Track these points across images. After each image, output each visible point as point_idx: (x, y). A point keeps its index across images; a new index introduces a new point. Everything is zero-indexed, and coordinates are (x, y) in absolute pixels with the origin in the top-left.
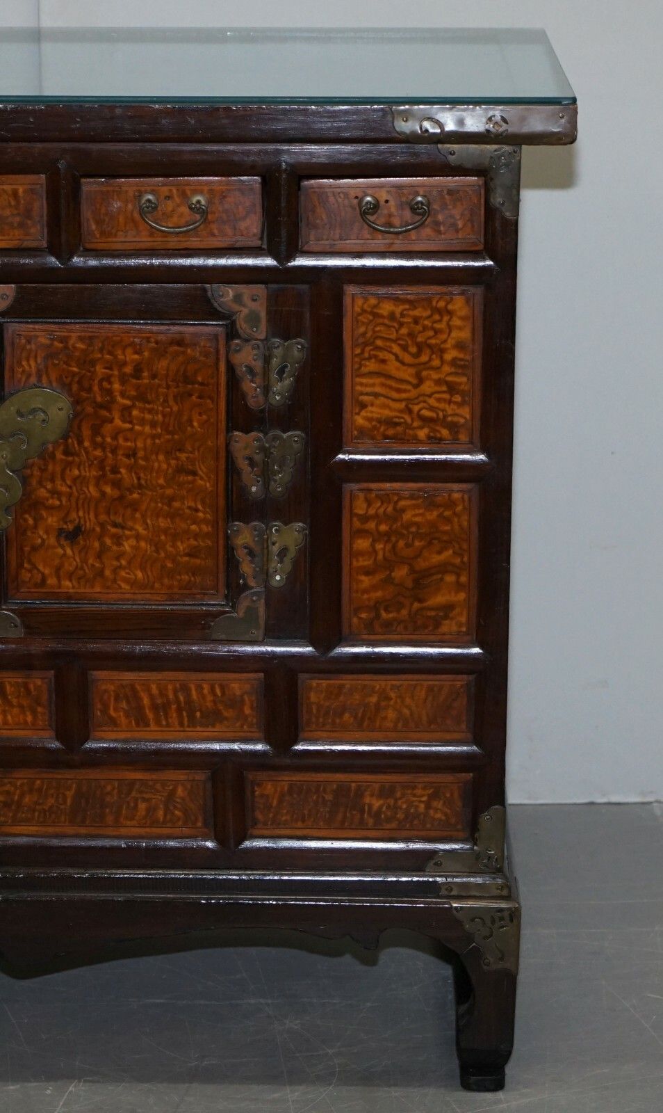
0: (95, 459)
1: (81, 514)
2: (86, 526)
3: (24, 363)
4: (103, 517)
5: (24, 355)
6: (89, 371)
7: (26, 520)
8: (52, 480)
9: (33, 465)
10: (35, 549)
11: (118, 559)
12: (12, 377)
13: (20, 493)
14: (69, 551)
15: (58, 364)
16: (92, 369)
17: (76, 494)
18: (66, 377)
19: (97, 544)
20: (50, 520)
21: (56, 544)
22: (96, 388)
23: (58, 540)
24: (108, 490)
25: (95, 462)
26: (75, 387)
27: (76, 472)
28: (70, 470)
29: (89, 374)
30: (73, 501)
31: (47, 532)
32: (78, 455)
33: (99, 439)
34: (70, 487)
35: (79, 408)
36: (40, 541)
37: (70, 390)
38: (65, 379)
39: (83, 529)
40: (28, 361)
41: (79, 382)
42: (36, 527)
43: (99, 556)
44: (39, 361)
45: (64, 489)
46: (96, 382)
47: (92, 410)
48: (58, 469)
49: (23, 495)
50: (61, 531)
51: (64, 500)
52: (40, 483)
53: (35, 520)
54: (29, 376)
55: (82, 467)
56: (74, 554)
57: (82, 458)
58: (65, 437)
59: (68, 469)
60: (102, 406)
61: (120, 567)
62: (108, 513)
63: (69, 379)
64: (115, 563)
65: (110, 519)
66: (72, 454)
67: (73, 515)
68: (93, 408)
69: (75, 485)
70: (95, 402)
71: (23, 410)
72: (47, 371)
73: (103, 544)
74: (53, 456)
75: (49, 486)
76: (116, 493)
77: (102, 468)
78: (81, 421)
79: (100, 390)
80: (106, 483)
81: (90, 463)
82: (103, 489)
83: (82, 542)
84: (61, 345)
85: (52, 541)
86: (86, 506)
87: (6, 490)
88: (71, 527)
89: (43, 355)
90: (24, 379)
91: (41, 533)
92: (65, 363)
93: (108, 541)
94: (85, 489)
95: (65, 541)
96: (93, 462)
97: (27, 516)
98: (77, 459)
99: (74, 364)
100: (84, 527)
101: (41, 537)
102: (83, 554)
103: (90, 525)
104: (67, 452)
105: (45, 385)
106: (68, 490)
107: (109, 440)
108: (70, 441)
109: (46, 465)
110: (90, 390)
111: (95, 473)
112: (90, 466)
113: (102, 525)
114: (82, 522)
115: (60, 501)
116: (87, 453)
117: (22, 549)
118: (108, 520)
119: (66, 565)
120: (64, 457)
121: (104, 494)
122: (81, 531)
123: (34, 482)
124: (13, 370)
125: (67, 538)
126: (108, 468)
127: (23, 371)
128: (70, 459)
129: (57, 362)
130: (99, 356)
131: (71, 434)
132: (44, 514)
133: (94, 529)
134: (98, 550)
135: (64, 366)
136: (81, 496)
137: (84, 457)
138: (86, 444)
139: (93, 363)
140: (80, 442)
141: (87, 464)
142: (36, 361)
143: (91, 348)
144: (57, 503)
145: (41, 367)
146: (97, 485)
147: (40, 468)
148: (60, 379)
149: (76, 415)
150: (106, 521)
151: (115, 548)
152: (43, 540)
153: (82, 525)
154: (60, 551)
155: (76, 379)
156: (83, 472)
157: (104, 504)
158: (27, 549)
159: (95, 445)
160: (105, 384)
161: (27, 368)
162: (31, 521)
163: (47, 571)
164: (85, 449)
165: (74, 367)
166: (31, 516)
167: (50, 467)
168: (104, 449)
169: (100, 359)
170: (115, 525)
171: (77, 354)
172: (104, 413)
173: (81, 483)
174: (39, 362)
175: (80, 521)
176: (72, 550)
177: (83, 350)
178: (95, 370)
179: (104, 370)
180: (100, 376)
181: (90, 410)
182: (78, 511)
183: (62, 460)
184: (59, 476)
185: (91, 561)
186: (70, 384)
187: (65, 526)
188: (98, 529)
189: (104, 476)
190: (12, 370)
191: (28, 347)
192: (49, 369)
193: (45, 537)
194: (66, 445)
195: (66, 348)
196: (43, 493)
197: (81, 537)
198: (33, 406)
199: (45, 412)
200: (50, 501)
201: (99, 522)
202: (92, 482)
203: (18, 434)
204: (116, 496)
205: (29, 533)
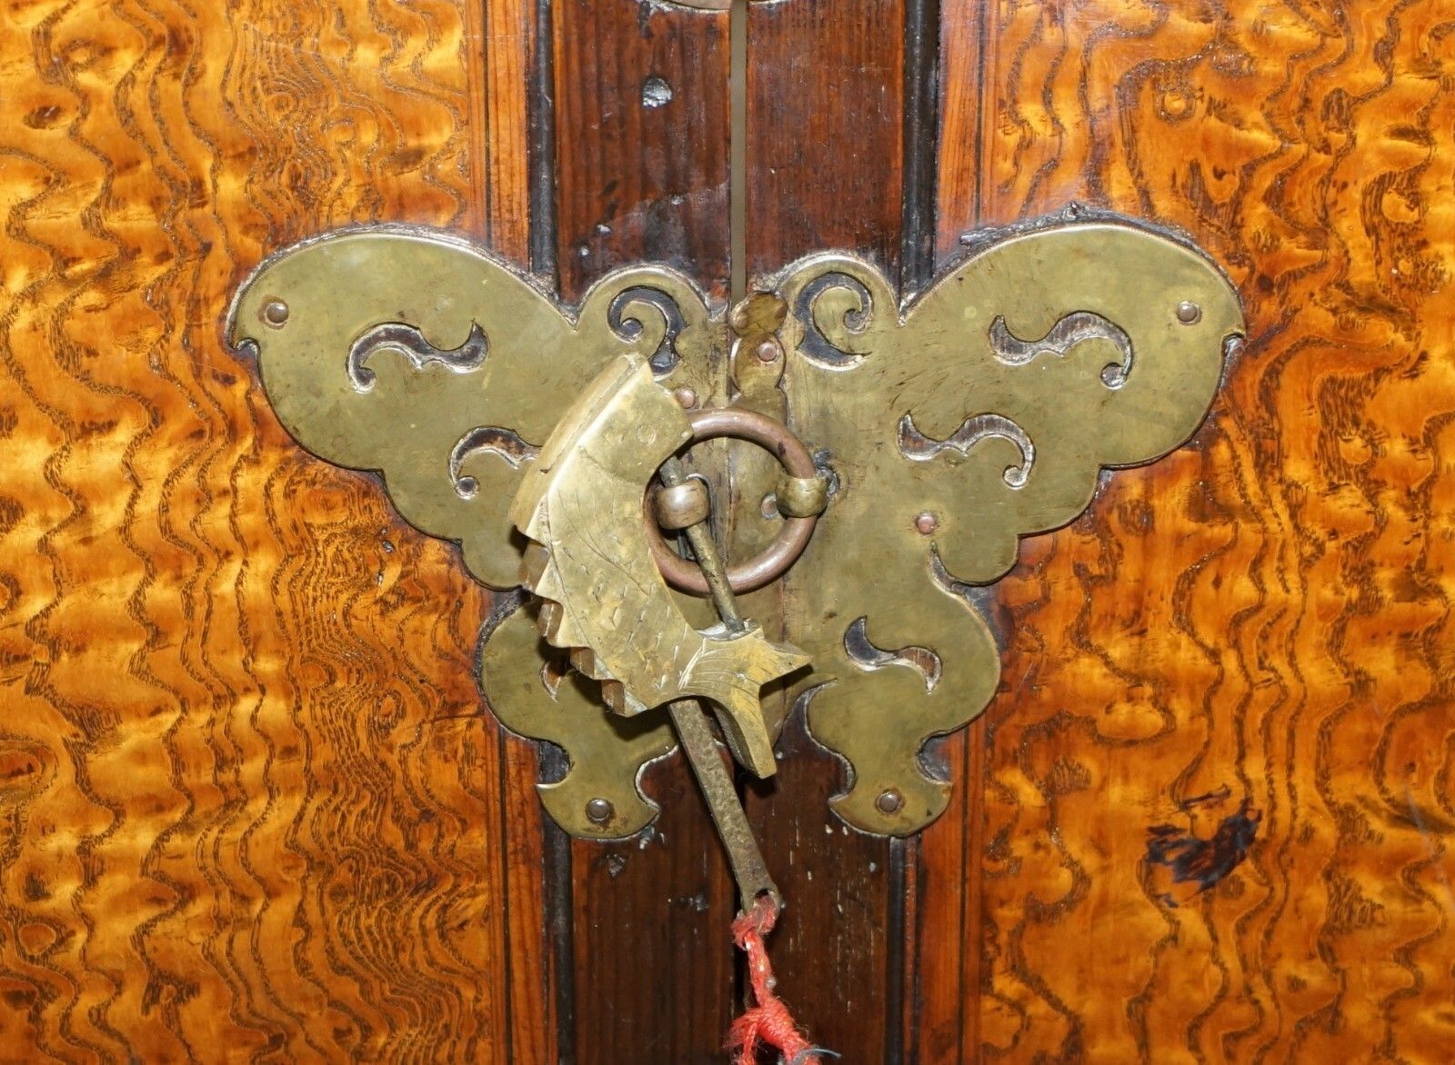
0: (1334, 534)
1: (1255, 768)
2: (1273, 822)
3: (1031, 111)
4: (1351, 786)
5: (1033, 68)
6: (1326, 147)
7: (1009, 795)
8: (1136, 624)
9: (1051, 557)
10: (1041, 913)
11: (1407, 955)
12: (975, 171)
13: (988, 682)
14: (1190, 920)
15: (1185, 116)
16: (1338, 139)
17: (1237, 684)
18: (1219, 175)
19: (1317, 897)
20: (1115, 793)
21: (1138, 894)
22: (1350, 226)
23: (1148, 881)
24: (1382, 663)
25: (1331, 546)
26: (1257, 217)
27: (1243, 589)
28: (1217, 583)
29: (1322, 158)
30: (1224, 709)
31: (1100, 845)
32: (1254, 515)
33: (1353, 447)
34: (1214, 655)
35: (1270, 309)
36: (1064, 879)
37: (1236, 227)
38: (1210, 180)
39: (1261, 833)
40: (1047, 99)
41: (1275, 197)
42: (1051, 820)
43: (1326, 948)
44: (1098, 96)
45: (1187, 657)
46: (1355, 193)
47: (1332, 320)
48: (1163, 576)
49: (1003, 686)
50: (1160, 838)
51: (1182, 710)
52: (1081, 637)
53: (1051, 791)
54: (1052, 166)
55: (1269, 572)
56: (1215, 939)
57: (1273, 526)
58: (1203, 437)
59: (1210, 574)
60: (1371, 305)
61: (1418, 992)
62: (1376, 766)
63: (1231, 184)
64: (1398, 974)
65: (1383, 791)
66: (1227, 513)
67: (1222, 774)
68: (1334, 311)
69: (1236, 645)
70: (1345, 286)
71: (1017, 321)
72: (1131, 144)
73: (1343, 895)
74: (1143, 520)
75: (1120, 650)
76: (1419, 681)
77: (1361, 573)
78: (1274, 372)
79: (1371, 230)
80: (1374, 638)
81: (1308, 550)
82: (1360, 665)
83: (1251, 886)
84: (1198, 28)
85: (1124, 879)
86: (1280, 733)
87: (928, 662)
88: (1206, 823)
89: (1116, 75)
90: (1024, 182)
91: (1074, 849)
92: (1214, 108)
93: (1371, 887)
94: (1279, 662)
95: (1179, 881)
96: (1320, 548)
97: (1014, 777)
98: (1248, 530)
99: (1255, 115)
100: (1264, 824)
101: (1073, 864)
102: (1255, 937)
103: (1294, 815)
104: (1205, 505)
105: (1119, 209)
106: (1204, 663)
107: (1397, 448)
108: (1222, 452)
109: (1112, 557)
110: (1321, 232)
111: (1328, 594)
112: (1306, 563)
113: (1346, 818)
114: (1260, 803)
115: (1167, 712)
116: (1295, 510)
117: (987, 919)
118: (1374, 794)
119: (1178, 978)
120: (1190, 526)
121: (1361, 684)
122: (1250, 839)
123: (1054, 633)
124: (979, 141)
125: (1186, 867)
126: (1384, 576)
127: (1026, 145)
128: (1220, 531)
129: (1177, 104)
130: (1374, 75)
131: (1228, 424)
132: (1090, 764)
133: (1308, 834)
134: (1322, 920)
135: (1213, 122)
136: (1259, 695)
137: (1279, 520)
138: (1297, 469)
139: (1342, 109)
140: (1268, 461)
141: (1292, 558)
142: (1083, 98)
143: (1341, 44)
144: (1151, 719)
145: (1109, 123)
146: (1335, 644)
147: (1080, 570)
148: (1191, 185)
149: (1257, 341)
150: (1362, 799)
151: (1395, 907)
152: (1082, 878)
153: (1259, 818)
154: (1153, 922)
155: (1265, 180)
156: (1273, 587)
157: (1359, 728)
158: (1008, 915)
159: (1335, 472)
160: (1394, 204)
161: (1042, 130)
162: (1030, 795)
163: (1091, 1008)
164: (1289, 487)
165: (1256, 125)
166: (1029, 771)
167: (1129, 570)
168: (1372, 490)
169: (1369, 95)
170: (1404, 816)
171: (1271, 67)
172: (1383, 332)
173: (1265, 637)
174: (1097, 103)
175: (1247, 802)
176: (1207, 918)
177: (1298, 55)
178: (1353, 139)
179: (1387, 142)
180: (1375, 167)
181: (1319, 318)
182: (1242, 757)
183: (1179, 538)
184: (1167, 608)
185: (1287, 967)
186: (1236, 205)
187: (1180, 820)
188: (1327, 831)
189: (1367, 606)
190: (975, 143)
191: (1050, 36)
192: (1142, 135)
193: (1090, 862)
194: (1206, 469)
195: (1225, 39)
196: (1088, 673)
197: (1249, 864)
198: (1070, 302)
199: (1116, 329)
200: (1123, 711)
201: (1329, 803)
202: (1315, 633)
203: (992, 424)
204: (1415, 696)
205: (1020, 847)
